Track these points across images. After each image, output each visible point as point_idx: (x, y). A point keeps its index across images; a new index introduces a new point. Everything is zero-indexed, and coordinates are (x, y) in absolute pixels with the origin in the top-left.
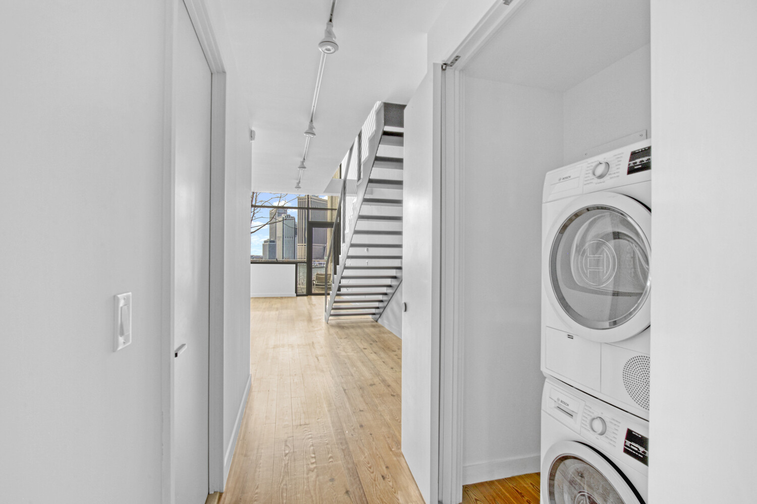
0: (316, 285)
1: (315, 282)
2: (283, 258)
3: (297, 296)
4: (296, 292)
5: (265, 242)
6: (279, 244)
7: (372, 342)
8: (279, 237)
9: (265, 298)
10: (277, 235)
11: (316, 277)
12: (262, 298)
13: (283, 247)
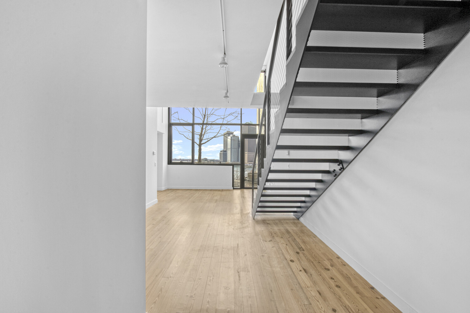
0: (248, 181)
1: (247, 179)
2: (231, 161)
3: (234, 189)
4: (233, 186)
5: (221, 151)
6: (229, 153)
7: (298, 251)
8: (229, 148)
9: (211, 190)
10: (228, 148)
11: (248, 175)
12: (209, 190)
13: (231, 155)
